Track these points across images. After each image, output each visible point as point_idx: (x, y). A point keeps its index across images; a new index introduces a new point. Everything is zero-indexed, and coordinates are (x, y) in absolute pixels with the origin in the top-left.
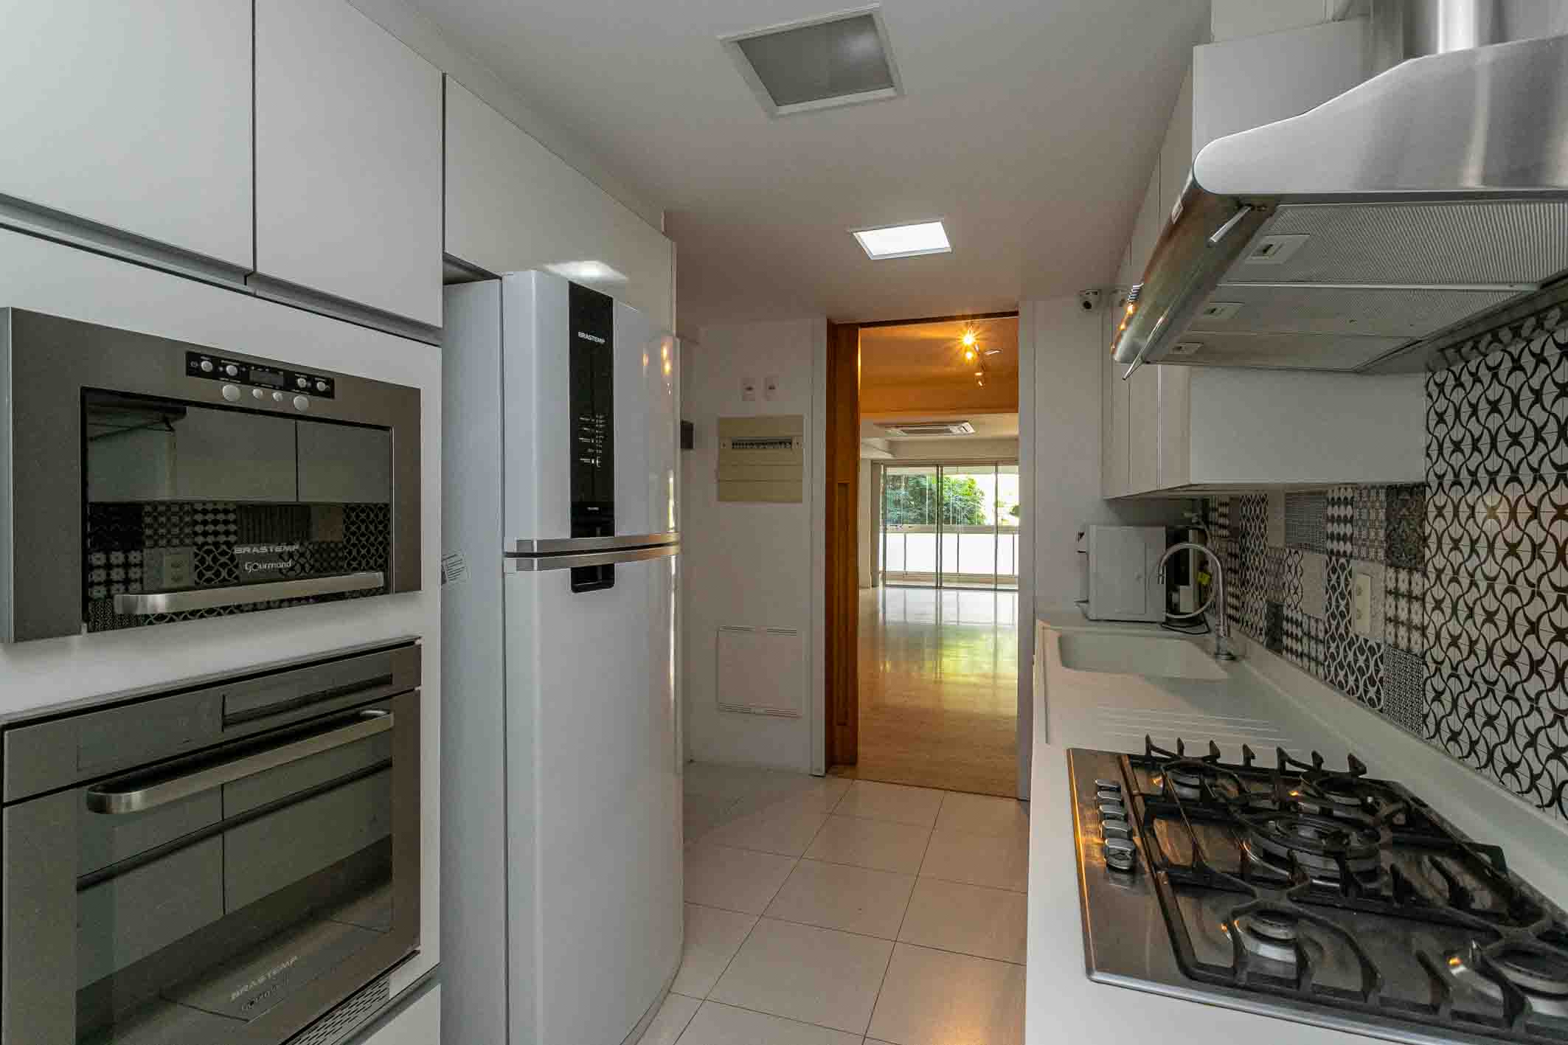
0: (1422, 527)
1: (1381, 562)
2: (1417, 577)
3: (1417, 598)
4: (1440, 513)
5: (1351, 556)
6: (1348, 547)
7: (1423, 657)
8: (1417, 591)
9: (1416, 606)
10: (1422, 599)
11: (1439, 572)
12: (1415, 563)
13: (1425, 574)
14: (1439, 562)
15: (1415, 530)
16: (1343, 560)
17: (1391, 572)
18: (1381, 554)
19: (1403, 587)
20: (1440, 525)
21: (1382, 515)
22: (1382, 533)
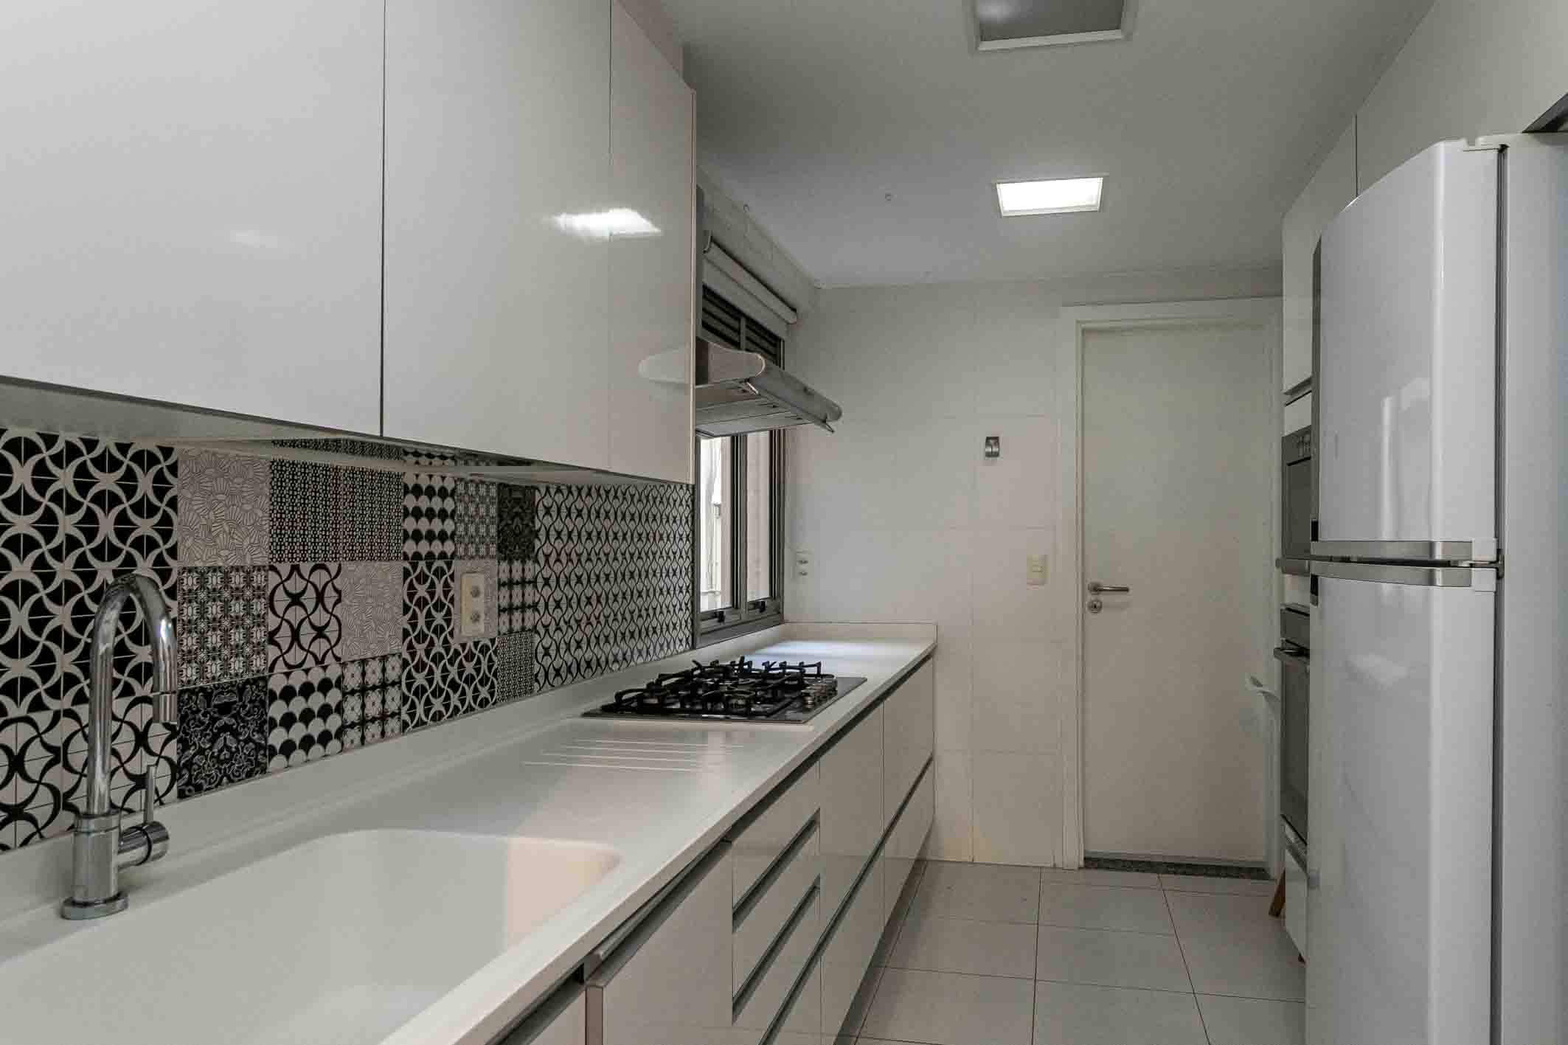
0: (533, 522)
1: (492, 557)
2: (529, 564)
3: (530, 582)
4: (548, 511)
5: (453, 555)
6: (449, 547)
7: (535, 627)
8: (529, 576)
9: (529, 589)
10: (534, 582)
11: (547, 557)
12: (527, 554)
13: (536, 561)
14: (547, 549)
15: (527, 525)
16: (439, 563)
17: (504, 565)
18: (493, 549)
19: (517, 576)
20: (548, 521)
21: (493, 511)
22: (493, 531)
